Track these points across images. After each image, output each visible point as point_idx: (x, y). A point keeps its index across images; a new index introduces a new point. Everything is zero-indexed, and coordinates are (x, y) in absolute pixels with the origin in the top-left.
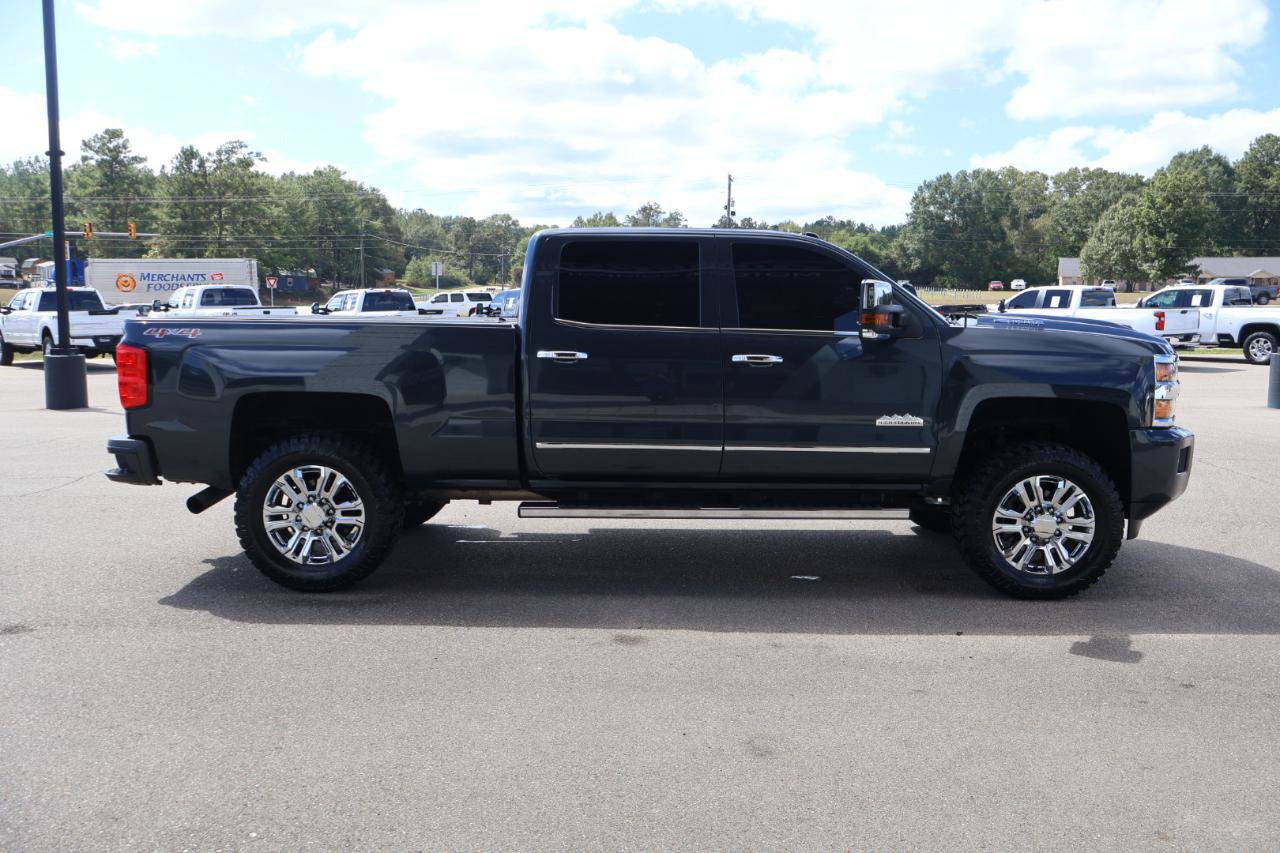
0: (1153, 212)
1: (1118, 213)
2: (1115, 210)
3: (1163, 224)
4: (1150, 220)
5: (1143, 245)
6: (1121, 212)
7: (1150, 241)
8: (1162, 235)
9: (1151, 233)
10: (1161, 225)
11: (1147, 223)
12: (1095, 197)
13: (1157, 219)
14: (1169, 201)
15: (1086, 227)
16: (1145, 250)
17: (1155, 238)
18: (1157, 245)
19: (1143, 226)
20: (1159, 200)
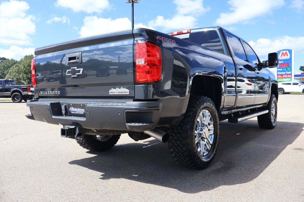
0: (25, 69)
1: (14, 68)
2: (13, 68)
3: (27, 71)
4: (24, 70)
5: (23, 76)
6: (15, 68)
7: (25, 75)
8: (27, 74)
9: (25, 74)
10: (27, 72)
11: (23, 71)
12: (6, 64)
13: (26, 70)
14: (28, 66)
15: (4, 72)
16: (23, 78)
17: (26, 75)
18: (27, 77)
19: (22, 72)
20: (26, 66)
